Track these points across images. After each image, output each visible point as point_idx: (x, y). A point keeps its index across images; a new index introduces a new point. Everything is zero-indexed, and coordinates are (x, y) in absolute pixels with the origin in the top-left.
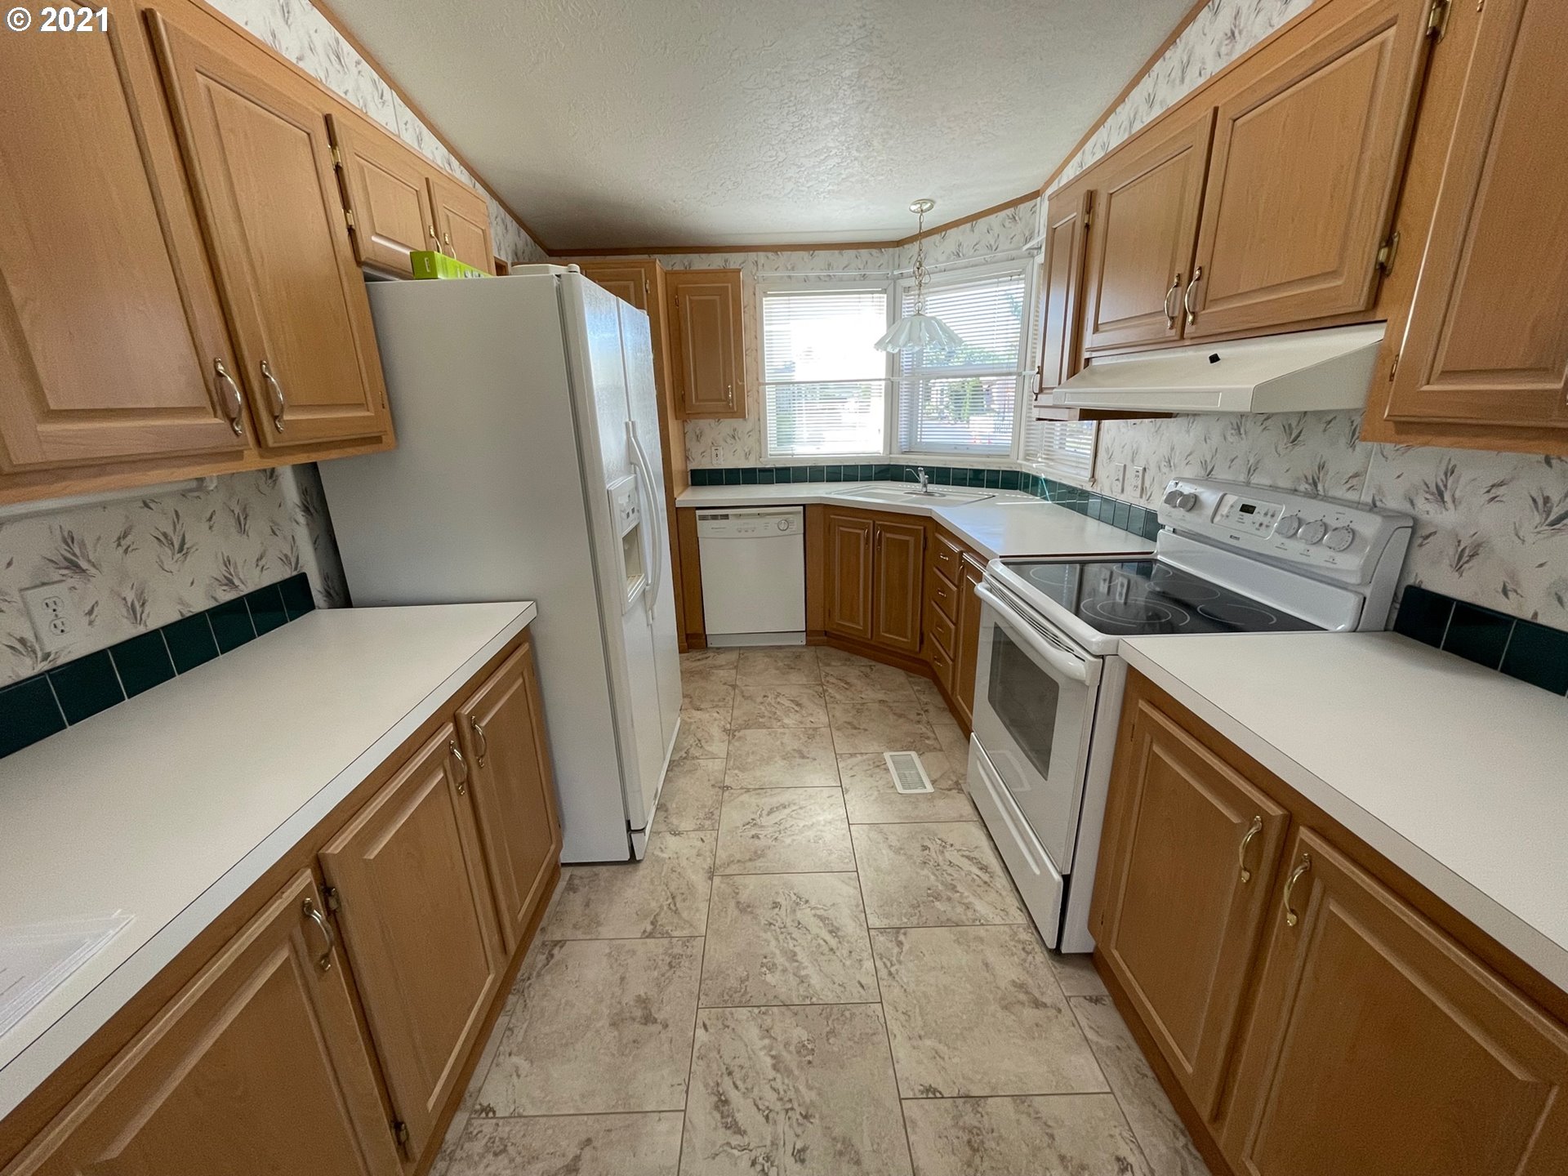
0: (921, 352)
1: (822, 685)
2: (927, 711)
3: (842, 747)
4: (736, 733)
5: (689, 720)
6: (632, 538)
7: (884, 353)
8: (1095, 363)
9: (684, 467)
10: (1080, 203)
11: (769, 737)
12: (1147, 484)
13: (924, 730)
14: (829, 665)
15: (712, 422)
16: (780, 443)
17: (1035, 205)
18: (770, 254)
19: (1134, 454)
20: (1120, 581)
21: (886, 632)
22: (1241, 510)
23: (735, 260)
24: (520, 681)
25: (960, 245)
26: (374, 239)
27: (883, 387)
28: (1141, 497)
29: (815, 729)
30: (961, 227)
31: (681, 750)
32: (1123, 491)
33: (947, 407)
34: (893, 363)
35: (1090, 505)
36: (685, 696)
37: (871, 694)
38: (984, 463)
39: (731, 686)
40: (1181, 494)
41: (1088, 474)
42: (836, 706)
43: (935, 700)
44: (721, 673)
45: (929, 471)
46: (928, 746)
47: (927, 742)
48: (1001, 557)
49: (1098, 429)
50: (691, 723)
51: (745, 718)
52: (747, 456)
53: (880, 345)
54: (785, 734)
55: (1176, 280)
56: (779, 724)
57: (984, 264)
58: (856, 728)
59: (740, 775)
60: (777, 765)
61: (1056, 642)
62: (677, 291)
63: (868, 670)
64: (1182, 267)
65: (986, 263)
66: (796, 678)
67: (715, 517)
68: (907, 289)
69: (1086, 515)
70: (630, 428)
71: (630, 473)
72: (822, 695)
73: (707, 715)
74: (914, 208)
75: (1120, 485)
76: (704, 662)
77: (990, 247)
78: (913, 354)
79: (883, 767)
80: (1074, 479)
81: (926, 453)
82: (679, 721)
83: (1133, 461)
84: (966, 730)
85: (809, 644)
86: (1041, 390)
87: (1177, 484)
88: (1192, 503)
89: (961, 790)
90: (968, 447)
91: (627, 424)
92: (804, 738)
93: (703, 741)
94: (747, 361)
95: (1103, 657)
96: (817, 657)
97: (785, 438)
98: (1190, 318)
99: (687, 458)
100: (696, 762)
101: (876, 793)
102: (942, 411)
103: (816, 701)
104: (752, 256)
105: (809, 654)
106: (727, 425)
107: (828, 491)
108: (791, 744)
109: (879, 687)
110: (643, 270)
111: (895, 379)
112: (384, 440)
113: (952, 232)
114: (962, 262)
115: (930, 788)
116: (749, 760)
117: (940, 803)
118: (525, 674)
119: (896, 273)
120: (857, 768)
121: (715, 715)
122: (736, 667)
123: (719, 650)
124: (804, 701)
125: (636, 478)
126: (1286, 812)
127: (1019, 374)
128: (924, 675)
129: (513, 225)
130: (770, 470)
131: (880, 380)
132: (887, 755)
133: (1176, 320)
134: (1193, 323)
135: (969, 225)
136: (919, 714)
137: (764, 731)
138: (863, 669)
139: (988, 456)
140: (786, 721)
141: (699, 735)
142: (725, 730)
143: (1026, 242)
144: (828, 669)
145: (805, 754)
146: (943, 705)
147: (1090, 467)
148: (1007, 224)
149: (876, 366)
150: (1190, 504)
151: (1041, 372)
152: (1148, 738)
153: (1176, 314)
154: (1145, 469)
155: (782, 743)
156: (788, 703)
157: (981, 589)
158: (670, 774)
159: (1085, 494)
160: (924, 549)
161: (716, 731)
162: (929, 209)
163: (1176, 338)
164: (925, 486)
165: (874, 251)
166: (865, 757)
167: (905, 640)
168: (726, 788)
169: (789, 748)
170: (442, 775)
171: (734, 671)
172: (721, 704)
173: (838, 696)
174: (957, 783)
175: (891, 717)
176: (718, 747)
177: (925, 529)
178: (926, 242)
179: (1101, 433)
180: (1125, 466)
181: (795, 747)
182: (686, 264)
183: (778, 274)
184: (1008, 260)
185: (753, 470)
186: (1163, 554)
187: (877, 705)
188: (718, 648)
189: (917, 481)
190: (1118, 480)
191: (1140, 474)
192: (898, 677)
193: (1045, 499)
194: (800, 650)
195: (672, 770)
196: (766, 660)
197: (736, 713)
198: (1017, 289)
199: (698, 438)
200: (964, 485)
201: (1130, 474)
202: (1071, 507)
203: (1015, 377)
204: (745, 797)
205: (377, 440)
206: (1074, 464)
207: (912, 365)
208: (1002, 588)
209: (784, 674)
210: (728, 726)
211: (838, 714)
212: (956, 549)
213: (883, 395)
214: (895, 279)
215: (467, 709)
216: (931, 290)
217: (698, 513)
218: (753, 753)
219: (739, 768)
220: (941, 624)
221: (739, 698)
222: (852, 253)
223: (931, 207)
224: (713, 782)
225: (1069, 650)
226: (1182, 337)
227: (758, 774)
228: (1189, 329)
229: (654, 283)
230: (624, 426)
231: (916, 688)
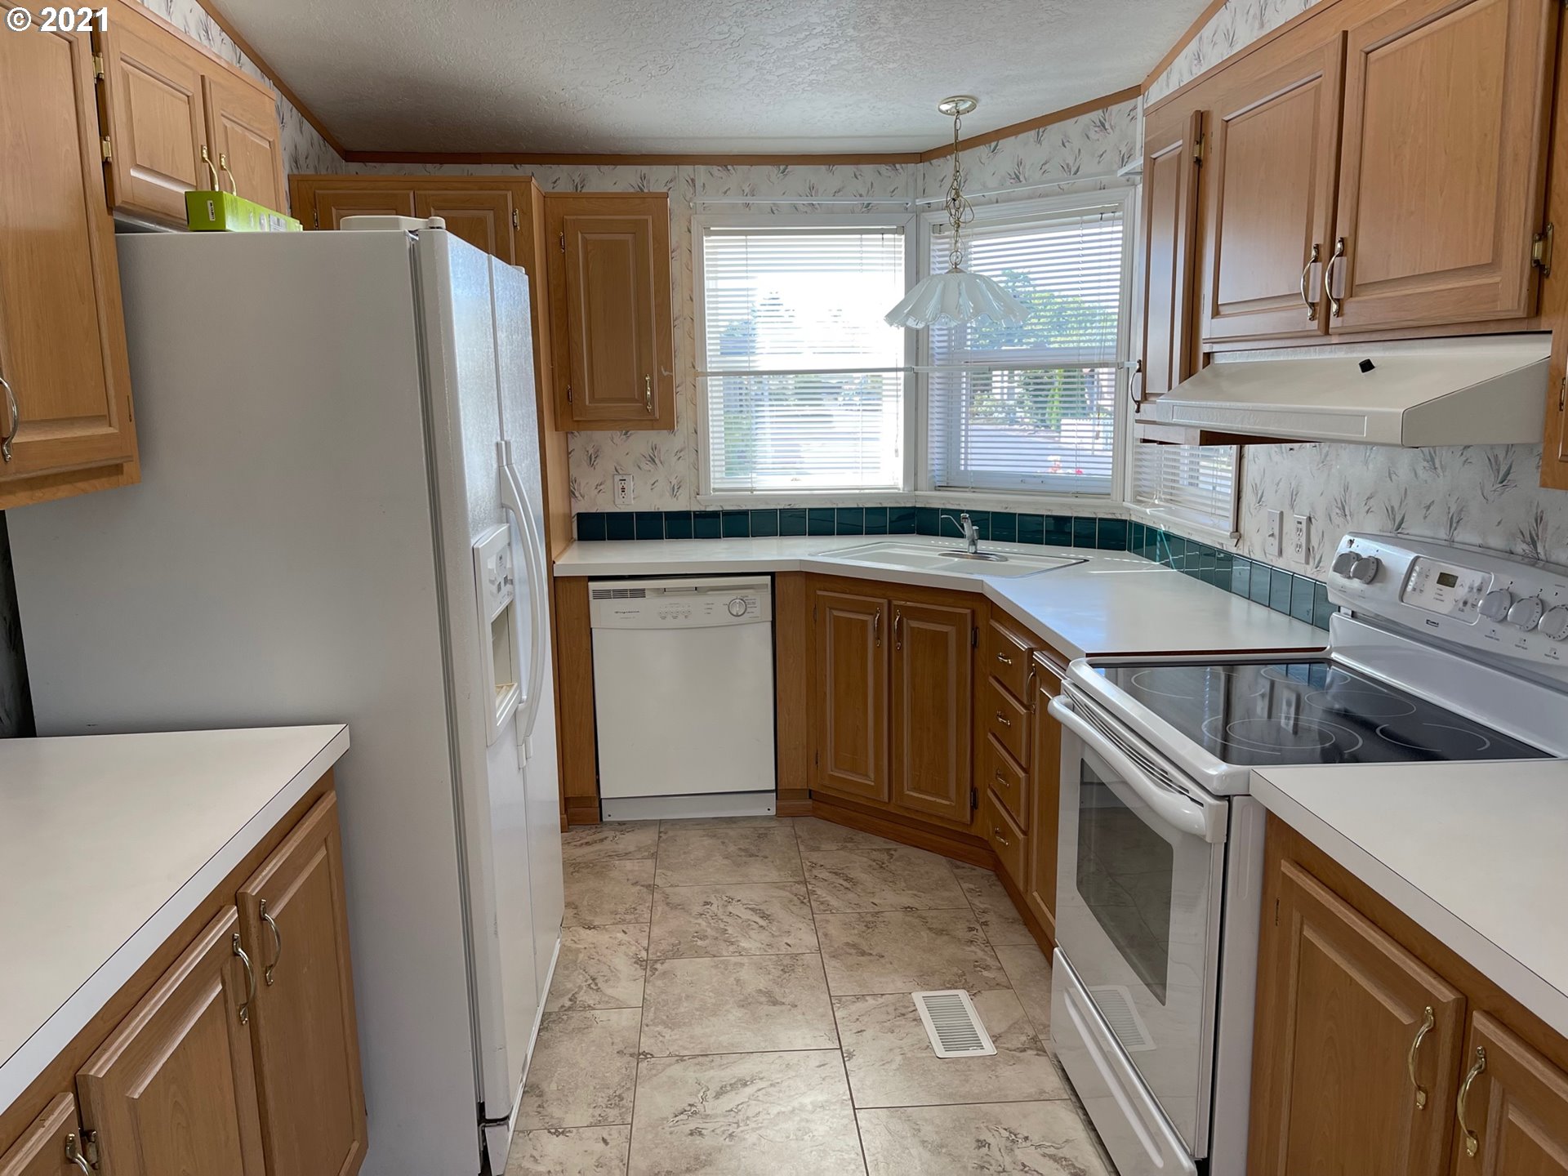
0: (962, 329)
1: (805, 882)
2: (985, 924)
3: (841, 984)
4: (658, 966)
5: (575, 946)
6: (503, 623)
7: (902, 330)
8: (1219, 360)
9: (567, 511)
10: (1186, 126)
11: (714, 971)
12: (1314, 542)
13: (980, 954)
14: (818, 849)
15: (617, 435)
16: (729, 470)
17: (1135, 108)
18: (715, 169)
19: (1294, 496)
20: (1285, 696)
21: (915, 789)
22: (1439, 582)
23: (658, 178)
24: (322, 853)
25: (1020, 164)
26: (134, 173)
27: (902, 381)
28: (1307, 562)
29: (795, 956)
30: (1021, 136)
31: (562, 995)
32: (1281, 553)
33: (1021, 403)
34: (916, 344)
35: (1235, 574)
36: (568, 905)
37: (890, 898)
38: (1070, 506)
39: (648, 887)
40: (1358, 557)
41: (1229, 525)
42: (830, 917)
43: (996, 905)
44: (629, 865)
45: (979, 518)
46: (987, 981)
47: (985, 973)
48: (1088, 655)
49: (1241, 457)
50: (578, 951)
51: (674, 940)
52: (674, 492)
53: (893, 317)
54: (742, 965)
55: (1313, 253)
56: (731, 948)
57: (1058, 194)
58: (863, 953)
59: (668, 1033)
60: (730, 1016)
61: (1166, 781)
62: (563, 224)
63: (885, 857)
64: (1319, 237)
65: (1062, 192)
66: (761, 872)
67: (621, 594)
68: (938, 228)
69: (1230, 592)
70: (502, 451)
71: (500, 522)
72: (806, 899)
73: (607, 936)
74: (945, 107)
75: (1276, 543)
76: (597, 847)
77: (1066, 168)
78: (949, 329)
79: (911, 1015)
80: (1210, 534)
81: (974, 489)
82: (558, 946)
83: (1292, 506)
84: (1046, 945)
85: (781, 813)
86: (1145, 396)
87: (1351, 542)
88: (1372, 571)
89: (1042, 1051)
90: (1043, 479)
91: (498, 445)
92: (776, 973)
93: (600, 981)
94: (678, 335)
95: (1228, 798)
96: (797, 837)
97: (741, 460)
98: (1334, 307)
99: (571, 494)
100: (588, 1014)
101: (899, 1059)
102: (1010, 411)
103: (794, 909)
104: (687, 170)
105: (781, 833)
106: (642, 441)
107: (813, 550)
108: (754, 981)
109: (903, 884)
110: (509, 194)
111: (921, 369)
112: (125, 468)
113: (1007, 144)
114: (1020, 190)
115: (989, 1048)
116: (682, 1010)
117: (1007, 1072)
118: (330, 845)
119: (919, 202)
120: (865, 1019)
121: (620, 935)
122: (654, 856)
123: (623, 826)
124: (775, 909)
125: (509, 528)
126: (1460, 996)
127: (1119, 366)
128: (977, 862)
129: (292, 115)
130: (714, 515)
131: (896, 370)
132: (918, 997)
133: (1318, 308)
134: (1339, 313)
135: (1033, 133)
136: (971, 929)
137: (707, 960)
138: (875, 855)
139: (1077, 495)
140: (744, 944)
141: (592, 971)
142: (638, 961)
143: (1123, 163)
144: (815, 857)
145: (779, 998)
146: (1014, 913)
147: (1231, 514)
148: (1092, 135)
149: (891, 348)
150: (1371, 573)
151: (1142, 369)
152: (1296, 916)
153: (1317, 300)
154: (1310, 519)
155: (738, 981)
156: (747, 915)
157: (1058, 705)
158: (545, 1035)
159: (1229, 558)
160: (974, 646)
161: (622, 963)
162: (968, 111)
163: (1319, 333)
164: (973, 543)
165: (883, 168)
166: (881, 1000)
167: (947, 803)
168: (641, 1056)
169: (750, 989)
170: (220, 987)
171: (650, 863)
172: (628, 917)
173: (834, 902)
174: (1035, 1039)
175: (925, 935)
176: (627, 987)
177: (973, 612)
178: (965, 156)
179: (1245, 461)
180: (1282, 513)
181: (761, 987)
182: (577, 180)
183: (726, 201)
184: (1095, 189)
185: (684, 515)
186: (1339, 650)
187: (900, 915)
188: (621, 823)
189: (962, 536)
190: (1272, 535)
191: (1304, 526)
192: (934, 867)
193: (1168, 565)
194: (765, 824)
195: (546, 1029)
196: (707, 842)
197: (657, 932)
198: (1112, 234)
199: (592, 460)
200: (1037, 541)
201: (1290, 526)
202: (1206, 577)
203: (1113, 370)
204: (676, 1070)
205: (116, 469)
206: (1209, 510)
207: (949, 347)
208: (1091, 704)
209: (739, 865)
210: (644, 954)
211: (832, 930)
212: (1023, 645)
213: (901, 393)
214: (918, 213)
215: (254, 888)
216: (977, 230)
217: (593, 586)
218: (687, 997)
219: (664, 1023)
220: (1006, 774)
221: (660, 908)
222: (848, 170)
223: (973, 107)
224: (620, 1047)
225: (1183, 791)
226: (1327, 333)
227: (698, 1031)
228: (1334, 322)
229: (527, 214)
230: (494, 448)
231: (966, 886)
